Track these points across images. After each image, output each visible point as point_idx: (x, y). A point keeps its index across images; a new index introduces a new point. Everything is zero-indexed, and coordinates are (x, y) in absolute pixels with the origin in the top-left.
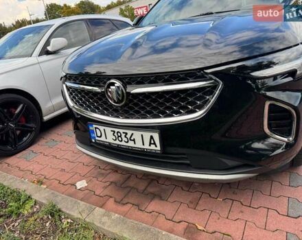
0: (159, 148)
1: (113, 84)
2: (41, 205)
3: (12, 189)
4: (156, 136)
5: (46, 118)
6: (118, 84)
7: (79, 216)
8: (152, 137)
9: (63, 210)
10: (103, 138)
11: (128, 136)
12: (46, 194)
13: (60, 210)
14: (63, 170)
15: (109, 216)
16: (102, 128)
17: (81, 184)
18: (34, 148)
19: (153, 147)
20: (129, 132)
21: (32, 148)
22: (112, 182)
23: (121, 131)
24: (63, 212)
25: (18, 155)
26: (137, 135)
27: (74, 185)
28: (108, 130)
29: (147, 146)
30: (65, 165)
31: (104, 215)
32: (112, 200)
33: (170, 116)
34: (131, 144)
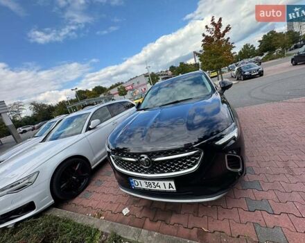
0: (175, 189)
1: (143, 157)
2: (106, 234)
3: (84, 225)
4: (173, 183)
5: (93, 167)
6: (146, 157)
7: (134, 239)
8: (170, 184)
9: (122, 236)
10: (139, 186)
11: (156, 184)
12: (108, 226)
13: (120, 237)
14: (111, 202)
15: (152, 235)
16: (138, 181)
17: (126, 211)
18: (89, 188)
19: (171, 189)
20: (156, 182)
21: (87, 189)
22: (144, 207)
23: (151, 182)
24: (122, 238)
25: (80, 196)
26: (161, 183)
27: (121, 212)
28: (142, 181)
29: (167, 189)
30: (111, 198)
31: (148, 235)
32: (148, 220)
33: (178, 170)
34: (157, 188)
